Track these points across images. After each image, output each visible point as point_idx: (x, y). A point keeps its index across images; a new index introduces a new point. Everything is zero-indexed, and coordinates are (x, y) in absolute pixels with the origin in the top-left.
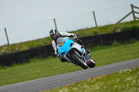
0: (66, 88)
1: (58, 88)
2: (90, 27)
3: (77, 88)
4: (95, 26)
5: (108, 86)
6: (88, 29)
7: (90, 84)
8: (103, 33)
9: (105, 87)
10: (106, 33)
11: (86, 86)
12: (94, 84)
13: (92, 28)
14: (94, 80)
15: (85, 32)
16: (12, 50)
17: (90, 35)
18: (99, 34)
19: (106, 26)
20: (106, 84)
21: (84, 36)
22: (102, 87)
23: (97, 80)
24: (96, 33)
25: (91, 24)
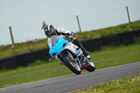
1: (131, 76)
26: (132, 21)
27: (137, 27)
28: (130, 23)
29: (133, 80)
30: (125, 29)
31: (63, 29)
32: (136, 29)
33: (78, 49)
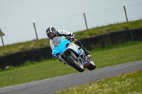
0: (96, 84)
1: (88, 84)
2: (120, 22)
3: (107, 85)
4: (126, 21)
5: (138, 82)
6: (118, 24)
7: (120, 80)
8: (134, 28)
9: (135, 84)
10: (136, 28)
11: (117, 82)
12: (124, 80)
13: (123, 23)
14: (124, 76)
15: (116, 27)
16: (41, 45)
17: (121, 30)
18: (130, 29)
19: (137, 21)
20: (137, 81)
21: (114, 31)
22: (133, 83)
23: (128, 77)
24: (127, 28)
25: (122, 19)
26: (89, 28)
27: (94, 34)
28: (88, 30)
29: (90, 87)
30: (82, 36)
31: (64, 31)
32: (93, 36)
33: (79, 49)
